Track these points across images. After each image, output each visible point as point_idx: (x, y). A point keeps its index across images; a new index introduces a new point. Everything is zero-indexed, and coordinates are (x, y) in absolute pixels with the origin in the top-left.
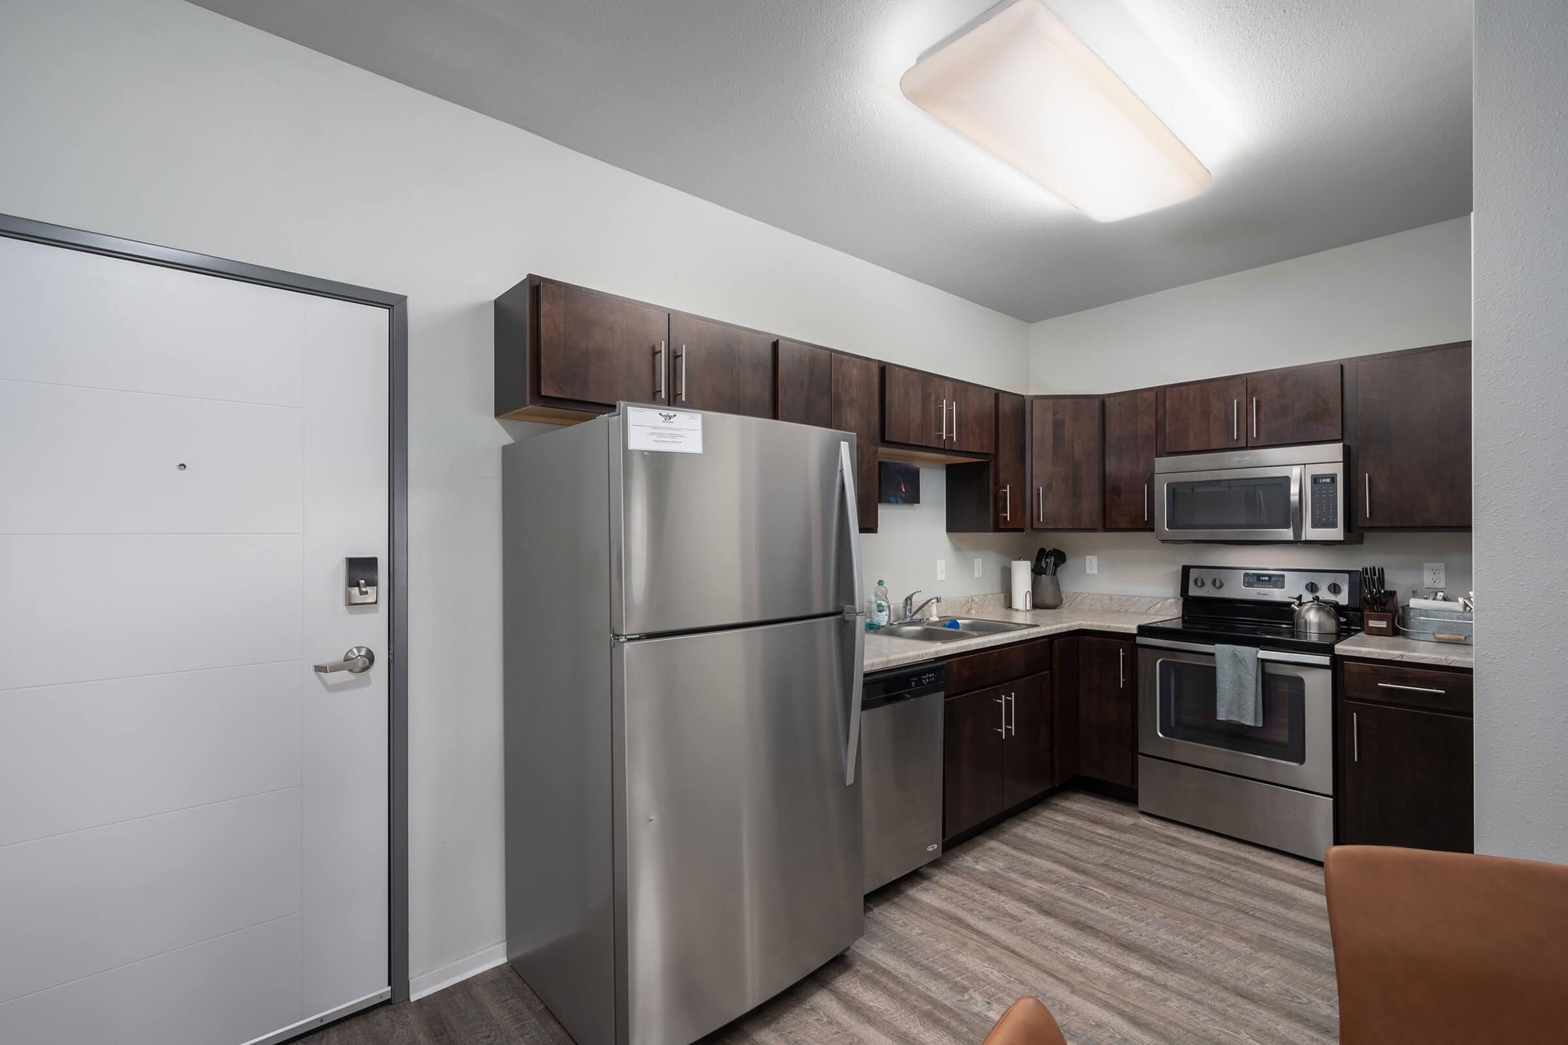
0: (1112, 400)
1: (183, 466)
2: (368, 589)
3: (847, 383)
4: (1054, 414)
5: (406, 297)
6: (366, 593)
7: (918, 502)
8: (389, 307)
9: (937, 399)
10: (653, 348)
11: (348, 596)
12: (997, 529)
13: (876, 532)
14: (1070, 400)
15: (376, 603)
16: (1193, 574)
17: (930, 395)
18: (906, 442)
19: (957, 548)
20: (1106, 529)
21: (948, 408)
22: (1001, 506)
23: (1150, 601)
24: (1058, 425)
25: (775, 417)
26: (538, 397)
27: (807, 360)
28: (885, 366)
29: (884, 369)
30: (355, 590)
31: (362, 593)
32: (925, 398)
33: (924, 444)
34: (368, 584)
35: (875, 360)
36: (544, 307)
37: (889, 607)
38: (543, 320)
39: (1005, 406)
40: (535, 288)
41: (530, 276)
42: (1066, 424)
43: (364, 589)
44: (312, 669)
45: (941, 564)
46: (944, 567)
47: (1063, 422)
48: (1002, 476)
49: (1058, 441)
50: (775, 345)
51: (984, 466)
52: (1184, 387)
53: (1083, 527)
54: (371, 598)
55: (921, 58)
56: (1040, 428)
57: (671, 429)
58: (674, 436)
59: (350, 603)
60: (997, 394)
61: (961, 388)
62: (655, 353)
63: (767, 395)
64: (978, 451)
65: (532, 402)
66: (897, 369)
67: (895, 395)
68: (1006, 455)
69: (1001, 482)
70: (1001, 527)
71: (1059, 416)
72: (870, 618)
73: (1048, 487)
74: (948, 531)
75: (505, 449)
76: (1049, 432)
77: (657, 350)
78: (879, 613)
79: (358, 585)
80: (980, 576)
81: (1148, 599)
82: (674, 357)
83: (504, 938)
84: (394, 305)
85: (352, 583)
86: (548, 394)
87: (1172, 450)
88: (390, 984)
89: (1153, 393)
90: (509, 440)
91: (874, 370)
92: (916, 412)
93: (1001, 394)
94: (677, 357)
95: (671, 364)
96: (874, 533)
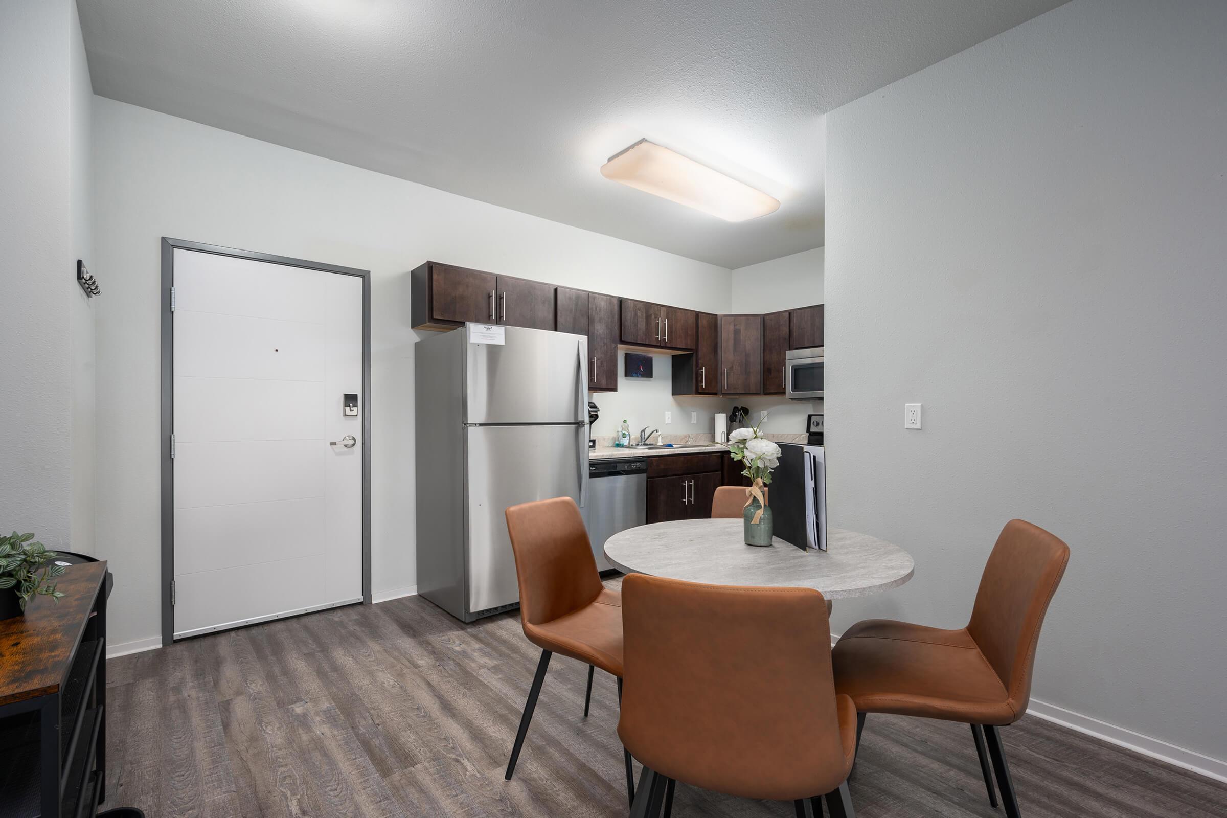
0: (768, 317)
1: (277, 350)
2: (354, 408)
3: (598, 309)
4: (734, 326)
5: (370, 272)
6: (353, 410)
7: (651, 376)
8: (363, 276)
9: (655, 318)
10: (489, 294)
11: (345, 411)
12: (698, 393)
13: (616, 391)
14: (743, 318)
15: (357, 415)
16: (813, 419)
17: (651, 315)
18: (635, 342)
19: (680, 405)
20: (766, 394)
21: (662, 323)
22: (699, 379)
23: (793, 437)
24: (737, 332)
25: (556, 330)
26: (432, 319)
27: (574, 298)
28: (622, 300)
29: (621, 301)
30: (347, 409)
31: (351, 410)
32: (648, 317)
33: (647, 343)
34: (353, 407)
35: (616, 297)
36: (435, 277)
37: (629, 435)
38: (434, 283)
39: (703, 322)
40: (431, 267)
41: (428, 261)
42: (742, 331)
43: (352, 409)
44: (329, 444)
45: (668, 415)
46: (670, 416)
47: (740, 330)
48: (700, 362)
49: (737, 341)
50: (556, 290)
51: (689, 357)
52: (803, 310)
53: (751, 392)
54: (354, 413)
55: (610, 160)
56: (726, 335)
57: (490, 334)
58: (491, 337)
59: (345, 415)
60: (697, 314)
61: (672, 311)
62: (490, 296)
63: (551, 316)
64: (684, 347)
65: (429, 322)
66: (629, 301)
67: (628, 316)
68: (704, 349)
69: (700, 365)
70: (700, 391)
71: (737, 327)
72: (619, 441)
73: (731, 369)
74: (672, 395)
75: (416, 344)
76: (732, 336)
77: (491, 295)
78: (623, 438)
79: (349, 406)
80: (695, 422)
81: (792, 435)
82: (499, 298)
83: (416, 584)
84: (364, 276)
85: (346, 405)
86: (437, 318)
87: (797, 347)
88: (363, 595)
89: (788, 313)
90: (418, 340)
91: (615, 302)
92: (642, 325)
93: (700, 314)
94: (501, 298)
95: (498, 302)
96: (614, 391)
